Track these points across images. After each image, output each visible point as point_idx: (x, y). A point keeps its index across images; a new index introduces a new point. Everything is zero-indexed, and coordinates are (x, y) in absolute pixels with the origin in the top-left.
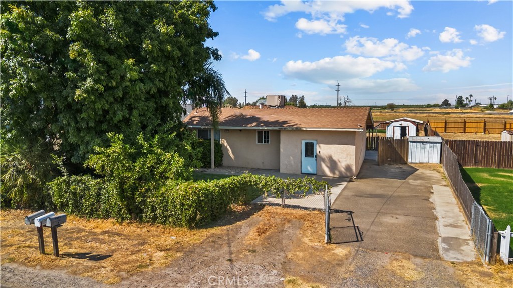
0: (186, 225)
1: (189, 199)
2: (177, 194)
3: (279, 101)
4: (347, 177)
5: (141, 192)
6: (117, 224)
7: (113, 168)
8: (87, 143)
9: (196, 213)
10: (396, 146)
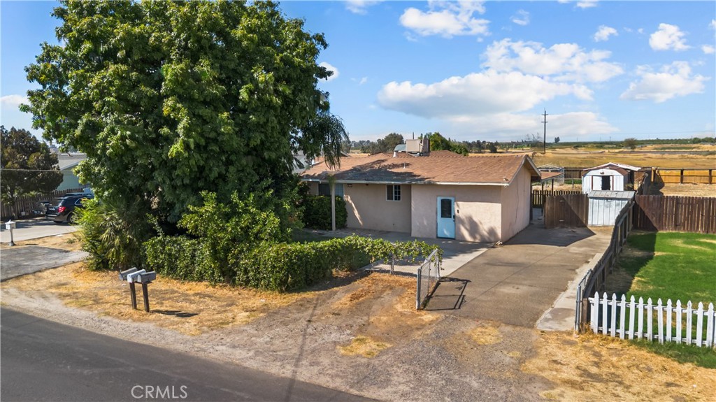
0: (277, 287)
1: (280, 261)
2: (269, 256)
3: (421, 147)
4: (491, 242)
5: (234, 254)
6: (211, 287)
7: (207, 228)
8: (183, 202)
9: (288, 276)
10: (570, 203)
